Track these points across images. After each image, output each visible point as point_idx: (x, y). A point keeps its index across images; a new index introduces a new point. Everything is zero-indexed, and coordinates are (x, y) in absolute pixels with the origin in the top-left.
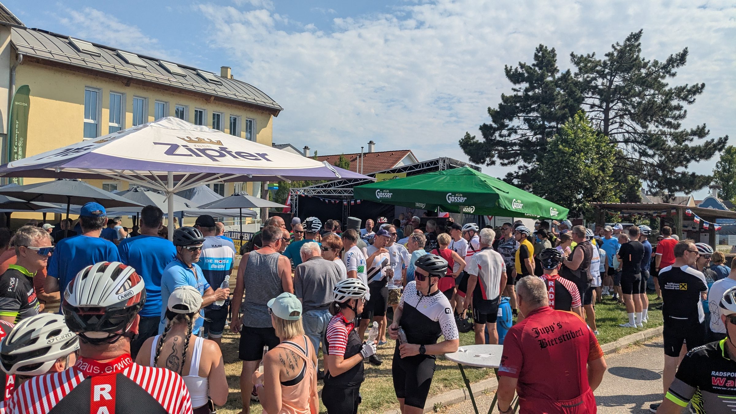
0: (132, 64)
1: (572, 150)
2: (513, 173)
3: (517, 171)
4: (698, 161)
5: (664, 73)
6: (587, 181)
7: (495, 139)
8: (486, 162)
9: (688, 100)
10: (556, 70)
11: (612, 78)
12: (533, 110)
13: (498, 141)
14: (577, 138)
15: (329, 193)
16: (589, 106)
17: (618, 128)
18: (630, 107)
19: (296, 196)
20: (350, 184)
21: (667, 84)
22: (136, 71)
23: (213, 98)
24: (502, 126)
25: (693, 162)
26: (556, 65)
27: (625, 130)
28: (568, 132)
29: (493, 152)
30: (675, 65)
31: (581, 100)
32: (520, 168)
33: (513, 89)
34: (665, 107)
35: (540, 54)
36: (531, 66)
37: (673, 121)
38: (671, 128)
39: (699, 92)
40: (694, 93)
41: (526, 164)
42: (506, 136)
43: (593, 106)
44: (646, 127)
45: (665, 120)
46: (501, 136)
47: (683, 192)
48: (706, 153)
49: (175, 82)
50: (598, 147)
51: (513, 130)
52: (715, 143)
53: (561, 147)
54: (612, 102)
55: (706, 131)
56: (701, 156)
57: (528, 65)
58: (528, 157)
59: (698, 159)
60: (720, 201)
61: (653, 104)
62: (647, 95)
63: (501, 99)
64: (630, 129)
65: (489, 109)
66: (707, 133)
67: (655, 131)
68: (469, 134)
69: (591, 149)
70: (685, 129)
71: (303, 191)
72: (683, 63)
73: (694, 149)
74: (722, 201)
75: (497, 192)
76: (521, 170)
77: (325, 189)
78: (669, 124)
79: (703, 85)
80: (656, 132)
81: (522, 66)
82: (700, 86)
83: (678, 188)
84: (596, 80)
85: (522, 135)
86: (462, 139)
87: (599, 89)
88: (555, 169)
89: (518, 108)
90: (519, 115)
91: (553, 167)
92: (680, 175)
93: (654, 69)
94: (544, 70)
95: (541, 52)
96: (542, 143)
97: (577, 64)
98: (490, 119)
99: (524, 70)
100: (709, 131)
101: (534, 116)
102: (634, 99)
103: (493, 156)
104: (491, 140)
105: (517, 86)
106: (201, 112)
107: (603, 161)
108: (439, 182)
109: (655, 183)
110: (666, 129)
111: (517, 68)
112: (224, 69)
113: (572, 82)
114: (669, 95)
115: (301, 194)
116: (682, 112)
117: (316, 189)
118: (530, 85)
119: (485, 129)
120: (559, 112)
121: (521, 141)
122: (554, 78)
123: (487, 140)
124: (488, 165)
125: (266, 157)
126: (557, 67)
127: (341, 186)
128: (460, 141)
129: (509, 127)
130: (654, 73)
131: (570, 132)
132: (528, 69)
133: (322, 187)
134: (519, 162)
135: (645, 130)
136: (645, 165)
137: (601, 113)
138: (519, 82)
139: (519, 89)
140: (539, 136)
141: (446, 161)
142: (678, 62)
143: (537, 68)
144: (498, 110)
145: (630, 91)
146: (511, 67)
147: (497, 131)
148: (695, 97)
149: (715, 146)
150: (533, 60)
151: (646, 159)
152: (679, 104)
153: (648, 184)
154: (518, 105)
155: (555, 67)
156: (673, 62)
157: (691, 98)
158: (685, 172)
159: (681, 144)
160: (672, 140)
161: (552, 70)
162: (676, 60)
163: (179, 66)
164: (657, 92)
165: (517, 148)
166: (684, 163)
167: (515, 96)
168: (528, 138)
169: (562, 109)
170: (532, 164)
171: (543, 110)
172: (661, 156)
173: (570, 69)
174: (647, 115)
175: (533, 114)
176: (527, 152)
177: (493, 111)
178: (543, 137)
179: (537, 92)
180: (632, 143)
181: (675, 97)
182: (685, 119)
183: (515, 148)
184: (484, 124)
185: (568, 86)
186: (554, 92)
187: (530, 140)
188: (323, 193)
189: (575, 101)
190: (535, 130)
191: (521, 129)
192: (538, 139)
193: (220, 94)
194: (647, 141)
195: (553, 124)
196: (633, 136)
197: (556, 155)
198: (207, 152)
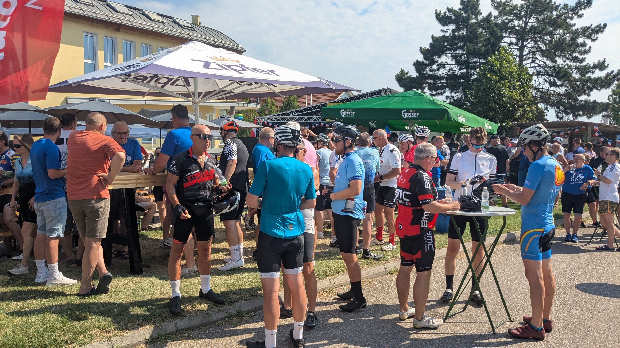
0: (120, 13)
1: (498, 78)
3: (445, 101)
4: (599, 90)
5: (572, 15)
6: (510, 104)
7: (426, 74)
9: (591, 39)
10: (479, 13)
11: (528, 19)
12: (459, 48)
13: (429, 74)
14: (502, 68)
16: (507, 44)
17: (531, 63)
18: (541, 45)
19: (260, 123)
20: (305, 112)
21: (575, 25)
22: (123, 18)
24: (433, 62)
25: (595, 91)
26: (480, 8)
27: (537, 64)
29: (424, 85)
30: (582, 7)
31: (500, 39)
32: (447, 98)
33: (442, 31)
34: (573, 44)
36: (457, 10)
37: (579, 56)
38: (577, 62)
39: (601, 31)
40: (597, 32)
41: (453, 94)
42: (435, 71)
43: (511, 44)
44: (556, 62)
45: (572, 55)
46: (431, 71)
47: (586, 117)
48: (606, 82)
49: (156, 27)
50: (520, 75)
51: (442, 66)
52: (614, 74)
53: (488, 76)
54: (527, 40)
55: (606, 65)
56: (602, 85)
57: (455, 9)
58: (455, 88)
59: (599, 88)
61: (563, 41)
62: (557, 34)
63: (431, 40)
64: (542, 63)
65: (421, 48)
66: (607, 67)
67: (562, 65)
68: (403, 70)
69: (514, 77)
70: (588, 64)
71: (266, 119)
72: (590, 6)
73: (596, 80)
75: (445, 108)
76: (448, 100)
77: (284, 117)
78: (576, 59)
79: (605, 25)
80: (563, 66)
81: (450, 10)
82: (602, 26)
83: (581, 113)
84: (513, 22)
85: (449, 70)
86: (397, 74)
87: (516, 30)
88: (484, 94)
89: (446, 46)
90: (447, 52)
91: (482, 92)
92: (583, 102)
93: (564, 11)
94: (469, 13)
96: (467, 77)
97: (497, 8)
98: (422, 56)
99: (451, 13)
100: (608, 65)
102: (546, 38)
103: (424, 88)
104: (423, 74)
105: (445, 28)
107: (523, 87)
109: (562, 109)
110: (572, 64)
111: (446, 12)
112: (195, 17)
113: (493, 23)
114: (576, 34)
115: (265, 121)
116: (587, 48)
117: (277, 117)
119: (418, 65)
120: (482, 48)
121: (448, 75)
122: (477, 20)
123: (419, 74)
125: (274, 72)
126: (480, 10)
127: (298, 114)
128: (396, 76)
129: (438, 63)
130: (564, 14)
131: (496, 63)
132: (455, 13)
133: (282, 115)
134: (445, 94)
135: (554, 64)
136: (553, 95)
137: (516, 51)
138: (447, 24)
139: (447, 31)
140: (464, 71)
141: (388, 91)
142: (585, 5)
143: (462, 12)
144: (429, 48)
145: (543, 30)
146: (440, 11)
147: (428, 66)
148: (598, 35)
149: (614, 76)
150: (460, 5)
151: (555, 89)
152: (584, 41)
153: (556, 110)
154: (446, 44)
155: (479, 10)
156: (581, 5)
157: (594, 36)
158: (587, 100)
159: (585, 76)
160: (577, 72)
161: (476, 13)
162: (584, 3)
163: (159, 15)
164: (565, 31)
165: (444, 81)
166: (587, 92)
167: (444, 37)
168: (454, 72)
169: (484, 46)
170: (458, 94)
171: (468, 48)
172: (568, 87)
173: (492, 13)
174: (556, 51)
175: (459, 52)
176: (454, 84)
177: (424, 49)
178: (467, 71)
179: (463, 32)
180: (543, 76)
181: (581, 36)
182: (590, 54)
183: (443, 81)
184: (417, 60)
185: (490, 27)
186: (478, 32)
187: (456, 73)
188: (283, 121)
189: (496, 39)
190: (460, 65)
191: (448, 65)
192: (463, 73)
193: (193, 37)
194: (556, 74)
195: (476, 60)
196: (544, 69)
197: (484, 83)
198: (232, 67)
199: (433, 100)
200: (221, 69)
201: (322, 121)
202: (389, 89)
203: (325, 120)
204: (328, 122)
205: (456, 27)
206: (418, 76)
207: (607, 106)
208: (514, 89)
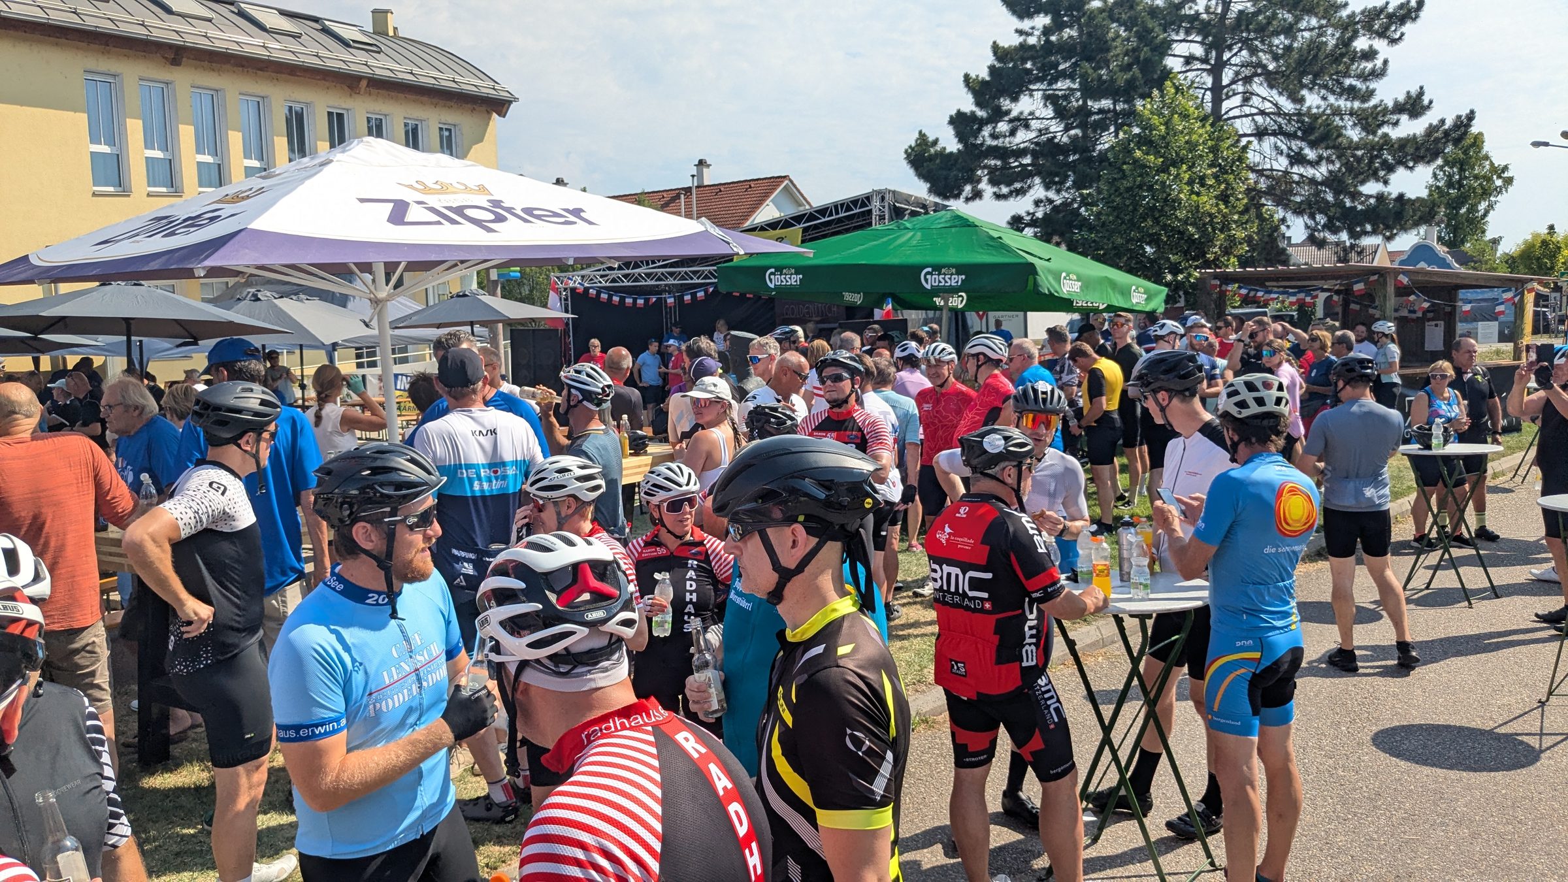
0: (179, 15)
1: (1161, 159)
2: (1024, 214)
3: (1031, 211)
4: (1411, 169)
6: (1193, 224)
7: (982, 144)
8: (964, 194)
9: (1388, 38)
12: (1063, 75)
13: (990, 147)
14: (1171, 133)
15: (636, 280)
16: (1182, 60)
17: (1240, 106)
18: (1264, 58)
19: (565, 289)
21: (1346, 4)
22: (189, 29)
23: (364, 83)
24: (998, 114)
25: (1401, 171)
27: (1256, 108)
28: (1152, 122)
29: (979, 172)
31: (1164, 48)
32: (1037, 203)
33: (1017, 31)
34: (1342, 55)
37: (1358, 84)
38: (1354, 99)
39: (1412, 18)
40: (1402, 20)
41: (1052, 195)
42: (1005, 136)
43: (1189, 60)
44: (1301, 100)
45: (1342, 83)
46: (995, 136)
47: (1380, 237)
48: (1428, 150)
49: (277, 49)
50: (1214, 150)
51: (1021, 122)
52: (1446, 127)
53: (1138, 154)
54: (1230, 48)
55: (1426, 102)
56: (1418, 157)
58: (1057, 179)
59: (1411, 164)
60: (1441, 250)
61: (1319, 47)
62: (1303, 30)
63: (991, 54)
64: (1268, 106)
65: (967, 78)
66: (1428, 107)
67: (1318, 107)
68: (925, 135)
69: (1201, 156)
70: (1382, 102)
71: (579, 280)
73: (1404, 143)
74: (1446, 249)
75: (1030, 259)
76: (1041, 208)
77: (627, 271)
78: (1352, 93)
80: (1321, 110)
82: (1413, 4)
83: (1369, 228)
84: (1194, 1)
85: (1040, 131)
86: (910, 147)
87: (1202, 21)
88: (1128, 202)
89: (1029, 71)
90: (1032, 87)
91: (1123, 197)
92: (1372, 201)
96: (1082, 146)
98: (970, 98)
100: (1431, 102)
101: (1066, 88)
102: (1276, 42)
103: (979, 181)
104: (975, 145)
105: (1026, 24)
106: (340, 116)
107: (1225, 180)
108: (901, 246)
109: (1321, 219)
110: (1343, 104)
112: (380, 16)
114: (1350, 28)
115: (576, 285)
116: (1379, 62)
118: (1053, 20)
119: (962, 123)
120: (1120, 74)
121: (1037, 144)
123: (966, 145)
124: (967, 200)
125: (583, 215)
128: (906, 151)
129: (1011, 116)
131: (1155, 120)
134: (1032, 192)
135: (1298, 107)
136: (1298, 183)
137: (1204, 74)
138: (1030, 16)
139: (1030, 31)
140: (1076, 132)
141: (887, 197)
144: (988, 78)
145: (1269, 23)
147: (987, 124)
148: (1404, 29)
149: (1447, 133)
151: (1302, 170)
152: (1371, 47)
153: (1306, 223)
154: (1029, 65)
157: (1395, 31)
158: (1383, 194)
159: (1374, 133)
160: (1355, 125)
163: (283, 13)
164: (1324, 22)
165: (1029, 160)
166: (1382, 173)
167: (1023, 46)
168: (1052, 137)
169: (1125, 68)
170: (1063, 193)
171: (1084, 75)
172: (1333, 162)
174: (1304, 73)
175: (1063, 85)
176: (1053, 167)
177: (974, 80)
178: (1085, 136)
179: (1069, 33)
180: (1272, 138)
181: (1361, 32)
182: (1385, 79)
183: (1024, 161)
184: (959, 111)
185: (1136, 18)
186: (1107, 32)
187: (1056, 141)
189: (1153, 50)
190: (1067, 118)
191: (1037, 118)
192: (1074, 139)
193: (378, 71)
194: (1304, 132)
195: (1106, 103)
196: (1275, 121)
197: (1128, 173)
198: (468, 212)
199: (1000, 238)
200: (439, 223)
202: (890, 190)
206: (963, 149)
207: (1432, 209)
208: (1202, 185)
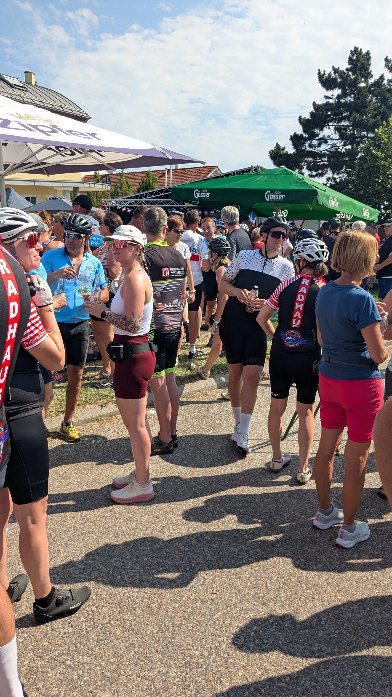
1: (384, 155)
3: (325, 183)
7: (305, 150)
10: (369, 75)
12: (344, 118)
13: (308, 151)
14: (390, 142)
20: (161, 195)
24: (313, 136)
26: (371, 69)
29: (303, 164)
32: (328, 179)
33: (325, 96)
35: (354, 58)
36: (345, 71)
41: (335, 176)
42: (316, 147)
46: (311, 146)
51: (324, 140)
53: (374, 151)
57: (342, 70)
58: (338, 168)
63: (312, 107)
65: (300, 118)
68: (279, 145)
71: (114, 202)
76: (330, 182)
77: (136, 200)
81: (336, 70)
85: (332, 145)
86: (272, 150)
88: (367, 174)
89: (329, 116)
90: (330, 124)
91: (365, 172)
94: (358, 75)
95: (355, 56)
96: (352, 154)
97: (391, 69)
98: (301, 128)
99: (337, 75)
101: (345, 125)
103: (302, 168)
104: (301, 150)
105: (329, 93)
108: (257, 181)
111: (330, 72)
112: (28, 74)
113: (385, 89)
115: (113, 205)
117: (128, 200)
119: (296, 139)
120: (371, 120)
121: (330, 152)
122: (367, 83)
123: (297, 150)
125: (95, 136)
126: (371, 71)
127: (152, 197)
128: (270, 152)
129: (320, 137)
131: (383, 136)
132: (341, 74)
133: (134, 198)
134: (326, 175)
138: (331, 89)
139: (331, 96)
140: (349, 147)
141: (258, 169)
143: (350, 73)
144: (310, 118)
146: (324, 72)
147: (307, 140)
150: (347, 64)
154: (329, 113)
161: (366, 75)
165: (326, 159)
167: (327, 104)
168: (337, 149)
169: (375, 116)
170: (340, 175)
171: (355, 119)
173: (384, 75)
175: (344, 123)
176: (336, 163)
177: (303, 119)
178: (353, 147)
179: (349, 99)
183: (324, 160)
184: (295, 133)
185: (381, 93)
186: (367, 99)
187: (339, 150)
188: (134, 204)
190: (345, 139)
191: (331, 139)
192: (348, 150)
193: (26, 100)
195: (364, 133)
197: (368, 160)
198: (40, 128)
199: (303, 179)
200: (24, 130)
201: (180, 206)
202: (259, 167)
203: (185, 205)
204: (188, 207)
205: (342, 92)
206: (295, 152)
